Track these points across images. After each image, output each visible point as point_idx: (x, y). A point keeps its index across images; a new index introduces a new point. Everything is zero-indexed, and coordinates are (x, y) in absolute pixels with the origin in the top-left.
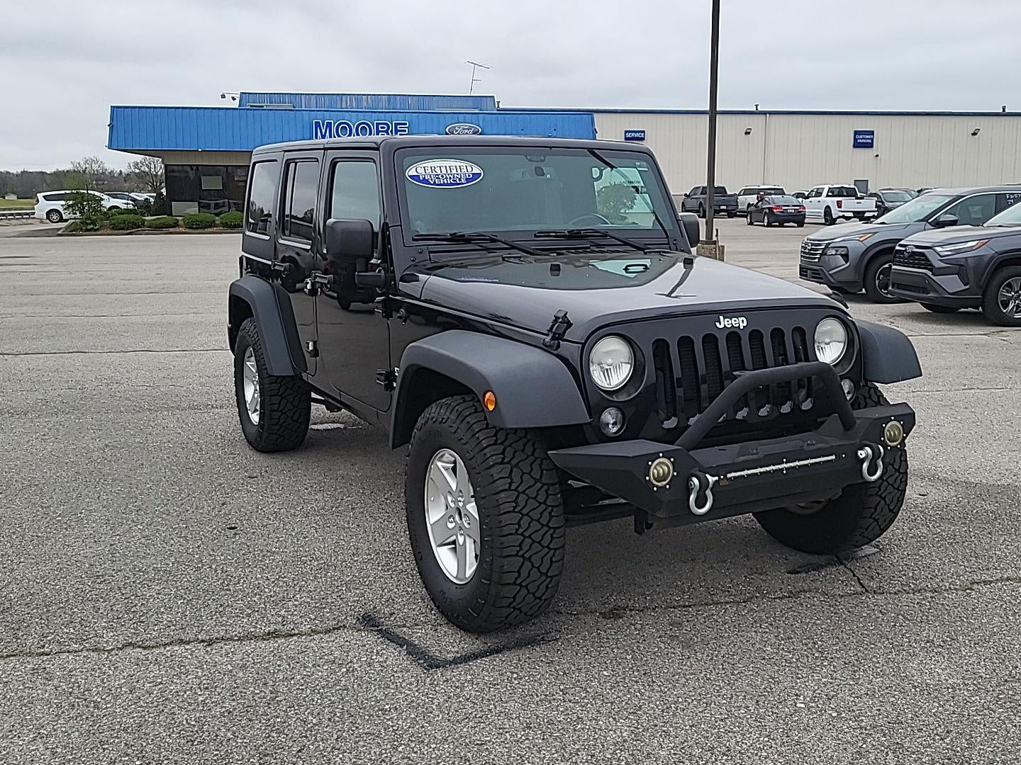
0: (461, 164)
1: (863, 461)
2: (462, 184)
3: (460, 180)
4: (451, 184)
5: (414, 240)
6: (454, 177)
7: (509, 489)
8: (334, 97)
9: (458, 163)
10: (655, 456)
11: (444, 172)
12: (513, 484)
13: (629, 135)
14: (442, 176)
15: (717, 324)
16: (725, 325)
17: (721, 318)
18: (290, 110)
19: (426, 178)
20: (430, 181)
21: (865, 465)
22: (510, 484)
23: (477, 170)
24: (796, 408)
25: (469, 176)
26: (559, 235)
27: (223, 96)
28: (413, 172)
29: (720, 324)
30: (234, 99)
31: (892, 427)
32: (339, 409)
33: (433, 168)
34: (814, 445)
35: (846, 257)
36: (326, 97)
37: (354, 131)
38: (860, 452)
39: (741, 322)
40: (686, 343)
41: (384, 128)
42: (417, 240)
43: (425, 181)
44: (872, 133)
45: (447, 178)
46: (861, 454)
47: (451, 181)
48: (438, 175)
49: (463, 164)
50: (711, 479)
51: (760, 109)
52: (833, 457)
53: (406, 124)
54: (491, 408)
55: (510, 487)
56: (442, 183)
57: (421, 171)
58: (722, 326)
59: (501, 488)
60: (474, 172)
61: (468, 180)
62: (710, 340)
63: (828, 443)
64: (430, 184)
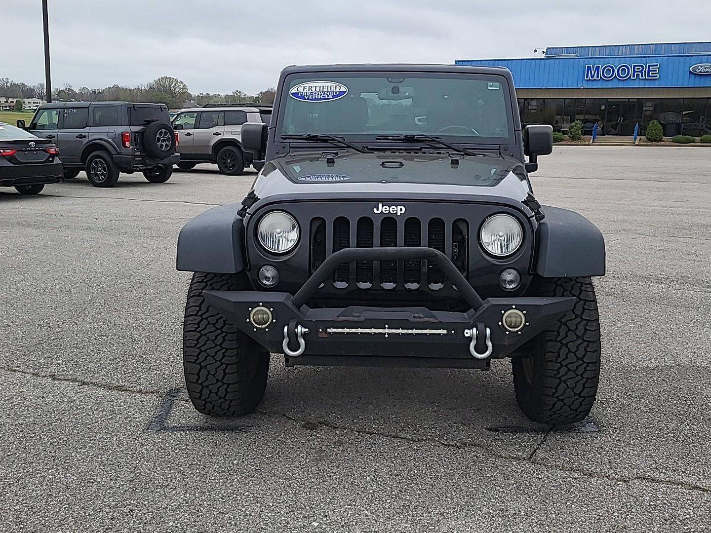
0: (332, 85)
1: (469, 340)
2: (329, 99)
3: (328, 96)
4: (321, 99)
5: (282, 138)
6: (324, 94)
7: (196, 315)
8: (614, 47)
9: (329, 84)
11: (318, 89)
12: (200, 312)
14: (315, 93)
15: (375, 210)
16: (382, 211)
17: (380, 205)
18: (575, 58)
19: (303, 95)
20: (305, 96)
21: (472, 345)
22: (198, 312)
23: (343, 89)
25: (336, 93)
26: (397, 139)
27: (535, 51)
28: (294, 90)
29: (378, 210)
30: (543, 52)
31: (512, 314)
33: (310, 88)
34: (421, 318)
36: (607, 47)
38: (466, 331)
39: (400, 210)
40: (341, 222)
41: (640, 69)
42: (285, 139)
43: (302, 97)
45: (318, 95)
46: (467, 333)
47: (321, 96)
48: (313, 92)
49: (334, 84)
52: (445, 332)
53: (657, 65)
55: (197, 313)
56: (314, 98)
57: (301, 89)
58: (379, 211)
59: (191, 313)
60: (341, 90)
61: (334, 96)
62: (366, 221)
63: (436, 318)
64: (306, 99)
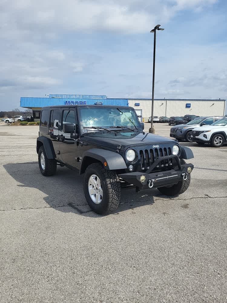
1: (183, 176)
10: (141, 175)
13: (136, 104)
18: (60, 98)
21: (184, 177)
24: (169, 165)
30: (48, 96)
31: (189, 169)
32: (64, 166)
35: (181, 132)
37: (75, 103)
38: (182, 174)
40: (146, 151)
42: (84, 128)
44: (190, 104)
50: (153, 180)
51: (165, 99)
52: (177, 175)
54: (106, 165)
62: (151, 150)
63: (176, 172)
